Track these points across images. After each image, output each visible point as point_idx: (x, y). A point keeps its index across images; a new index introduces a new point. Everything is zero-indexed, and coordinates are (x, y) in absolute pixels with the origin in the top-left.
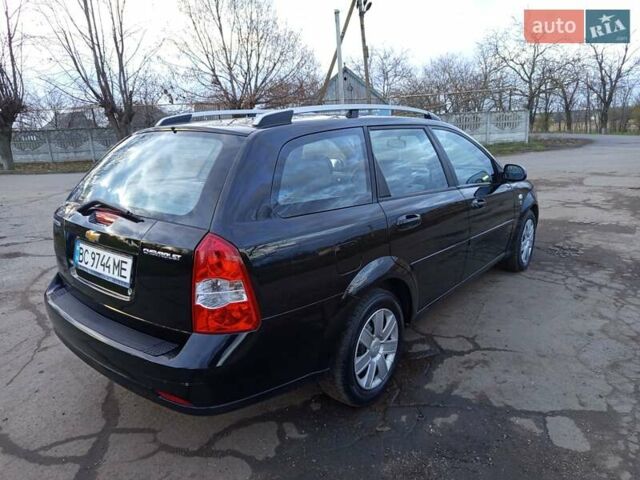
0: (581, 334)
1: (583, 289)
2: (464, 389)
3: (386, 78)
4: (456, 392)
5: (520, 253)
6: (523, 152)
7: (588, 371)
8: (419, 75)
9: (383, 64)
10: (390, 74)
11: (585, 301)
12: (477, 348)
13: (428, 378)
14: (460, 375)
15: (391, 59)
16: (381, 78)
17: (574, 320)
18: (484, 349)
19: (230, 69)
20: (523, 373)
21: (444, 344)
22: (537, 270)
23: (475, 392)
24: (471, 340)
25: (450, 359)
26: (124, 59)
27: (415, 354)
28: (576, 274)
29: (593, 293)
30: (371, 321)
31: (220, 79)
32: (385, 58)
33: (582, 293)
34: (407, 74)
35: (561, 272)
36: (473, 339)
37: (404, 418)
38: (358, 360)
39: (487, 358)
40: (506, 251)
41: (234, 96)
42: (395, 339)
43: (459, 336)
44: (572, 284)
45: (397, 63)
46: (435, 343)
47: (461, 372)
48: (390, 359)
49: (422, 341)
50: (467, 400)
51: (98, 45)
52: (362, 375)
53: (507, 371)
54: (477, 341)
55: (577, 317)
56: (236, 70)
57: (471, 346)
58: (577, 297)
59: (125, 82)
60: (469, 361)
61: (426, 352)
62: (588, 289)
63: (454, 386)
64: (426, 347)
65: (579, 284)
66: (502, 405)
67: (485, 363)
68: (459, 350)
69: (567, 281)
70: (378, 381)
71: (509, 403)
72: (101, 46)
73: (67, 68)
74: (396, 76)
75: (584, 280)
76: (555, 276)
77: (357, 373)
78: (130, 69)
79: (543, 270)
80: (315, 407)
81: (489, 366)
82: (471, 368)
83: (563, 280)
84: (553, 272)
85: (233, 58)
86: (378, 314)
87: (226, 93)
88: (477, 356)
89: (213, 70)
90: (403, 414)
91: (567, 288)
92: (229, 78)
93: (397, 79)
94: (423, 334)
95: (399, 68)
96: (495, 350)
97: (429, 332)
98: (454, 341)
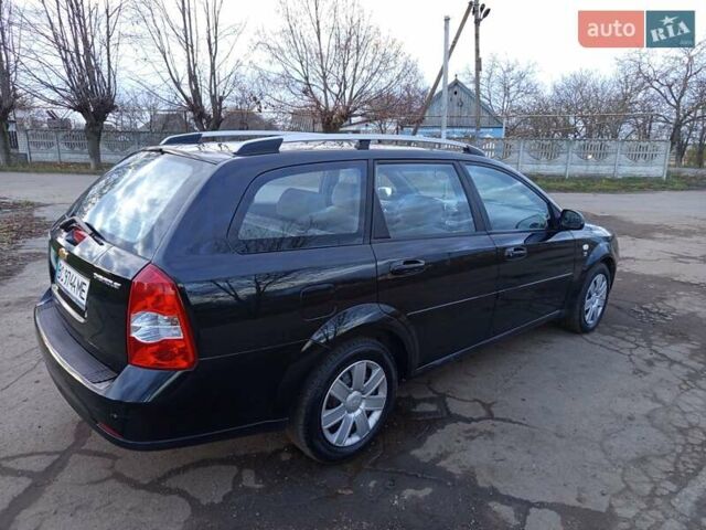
0: (619, 417)
1: (650, 363)
2: (454, 462)
3: (507, 94)
4: (442, 463)
5: (583, 312)
6: (656, 189)
7: (606, 462)
8: (548, 92)
9: (505, 78)
10: (512, 89)
11: (645, 378)
12: (490, 416)
13: (420, 443)
14: (456, 444)
15: (515, 72)
16: (502, 94)
17: (619, 399)
18: (498, 419)
19: (324, 77)
20: (529, 452)
21: (455, 407)
22: (605, 334)
23: (464, 467)
24: (487, 407)
25: (454, 424)
26: (216, 61)
27: (417, 413)
28: (650, 343)
29: (661, 369)
30: (349, 372)
31: (314, 89)
32: (509, 70)
33: (645, 368)
34: (531, 90)
35: (633, 339)
36: (490, 405)
37: (372, 484)
38: (325, 414)
39: (495, 430)
40: (561, 308)
41: (327, 108)
42: (383, 394)
43: (476, 400)
44: (639, 356)
45: (521, 77)
46: (446, 404)
47: (458, 441)
48: (376, 416)
49: (431, 401)
50: (451, 474)
51: (192, 47)
52: (333, 430)
53: (511, 447)
54: (493, 409)
55: (624, 396)
56: (331, 80)
57: (483, 413)
58: (637, 372)
59: (215, 86)
60: (474, 430)
61: (430, 413)
62: (656, 363)
63: (443, 456)
64: (432, 408)
65: (648, 356)
66: (487, 486)
67: (491, 434)
68: (468, 416)
69: (635, 352)
70: (355, 439)
71: (496, 484)
72: (195, 48)
73: (159, 69)
74: (518, 92)
75: (656, 352)
76: (622, 344)
77: (325, 427)
78: (222, 73)
79: (612, 334)
80: (285, 457)
81: (492, 439)
82: (472, 438)
83: (631, 349)
84: (623, 339)
85: (329, 66)
86: (359, 367)
87: (319, 103)
88: (486, 425)
89: (307, 78)
90: (373, 479)
91: (631, 360)
92: (322, 87)
93: (519, 95)
94: (435, 392)
95: (524, 83)
96: (510, 421)
97: (442, 391)
98: (467, 405)
